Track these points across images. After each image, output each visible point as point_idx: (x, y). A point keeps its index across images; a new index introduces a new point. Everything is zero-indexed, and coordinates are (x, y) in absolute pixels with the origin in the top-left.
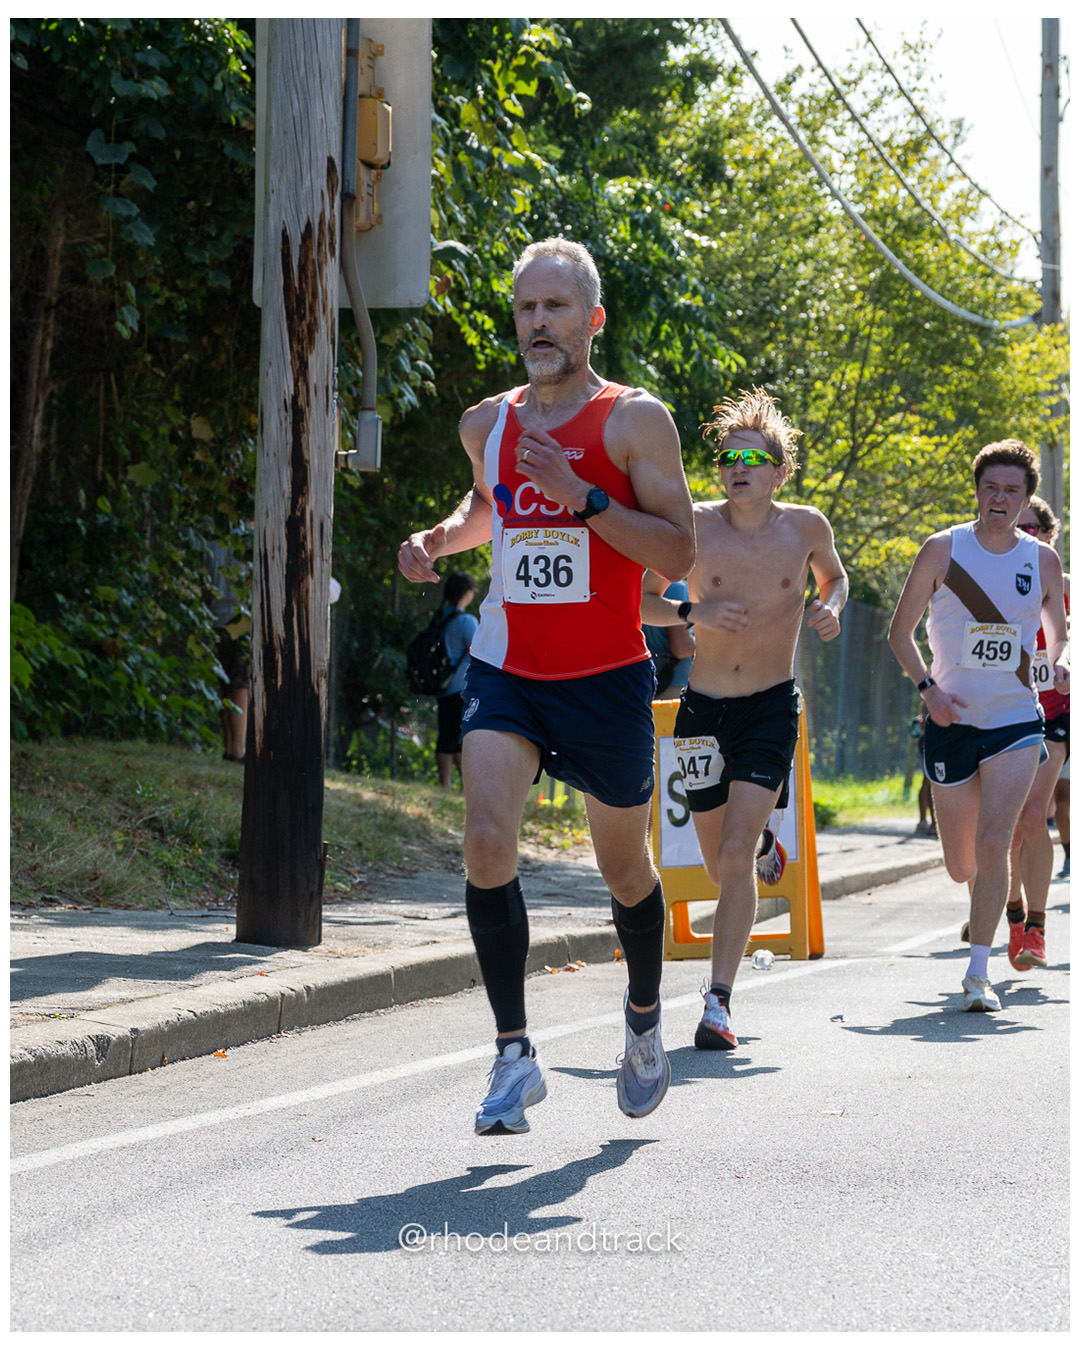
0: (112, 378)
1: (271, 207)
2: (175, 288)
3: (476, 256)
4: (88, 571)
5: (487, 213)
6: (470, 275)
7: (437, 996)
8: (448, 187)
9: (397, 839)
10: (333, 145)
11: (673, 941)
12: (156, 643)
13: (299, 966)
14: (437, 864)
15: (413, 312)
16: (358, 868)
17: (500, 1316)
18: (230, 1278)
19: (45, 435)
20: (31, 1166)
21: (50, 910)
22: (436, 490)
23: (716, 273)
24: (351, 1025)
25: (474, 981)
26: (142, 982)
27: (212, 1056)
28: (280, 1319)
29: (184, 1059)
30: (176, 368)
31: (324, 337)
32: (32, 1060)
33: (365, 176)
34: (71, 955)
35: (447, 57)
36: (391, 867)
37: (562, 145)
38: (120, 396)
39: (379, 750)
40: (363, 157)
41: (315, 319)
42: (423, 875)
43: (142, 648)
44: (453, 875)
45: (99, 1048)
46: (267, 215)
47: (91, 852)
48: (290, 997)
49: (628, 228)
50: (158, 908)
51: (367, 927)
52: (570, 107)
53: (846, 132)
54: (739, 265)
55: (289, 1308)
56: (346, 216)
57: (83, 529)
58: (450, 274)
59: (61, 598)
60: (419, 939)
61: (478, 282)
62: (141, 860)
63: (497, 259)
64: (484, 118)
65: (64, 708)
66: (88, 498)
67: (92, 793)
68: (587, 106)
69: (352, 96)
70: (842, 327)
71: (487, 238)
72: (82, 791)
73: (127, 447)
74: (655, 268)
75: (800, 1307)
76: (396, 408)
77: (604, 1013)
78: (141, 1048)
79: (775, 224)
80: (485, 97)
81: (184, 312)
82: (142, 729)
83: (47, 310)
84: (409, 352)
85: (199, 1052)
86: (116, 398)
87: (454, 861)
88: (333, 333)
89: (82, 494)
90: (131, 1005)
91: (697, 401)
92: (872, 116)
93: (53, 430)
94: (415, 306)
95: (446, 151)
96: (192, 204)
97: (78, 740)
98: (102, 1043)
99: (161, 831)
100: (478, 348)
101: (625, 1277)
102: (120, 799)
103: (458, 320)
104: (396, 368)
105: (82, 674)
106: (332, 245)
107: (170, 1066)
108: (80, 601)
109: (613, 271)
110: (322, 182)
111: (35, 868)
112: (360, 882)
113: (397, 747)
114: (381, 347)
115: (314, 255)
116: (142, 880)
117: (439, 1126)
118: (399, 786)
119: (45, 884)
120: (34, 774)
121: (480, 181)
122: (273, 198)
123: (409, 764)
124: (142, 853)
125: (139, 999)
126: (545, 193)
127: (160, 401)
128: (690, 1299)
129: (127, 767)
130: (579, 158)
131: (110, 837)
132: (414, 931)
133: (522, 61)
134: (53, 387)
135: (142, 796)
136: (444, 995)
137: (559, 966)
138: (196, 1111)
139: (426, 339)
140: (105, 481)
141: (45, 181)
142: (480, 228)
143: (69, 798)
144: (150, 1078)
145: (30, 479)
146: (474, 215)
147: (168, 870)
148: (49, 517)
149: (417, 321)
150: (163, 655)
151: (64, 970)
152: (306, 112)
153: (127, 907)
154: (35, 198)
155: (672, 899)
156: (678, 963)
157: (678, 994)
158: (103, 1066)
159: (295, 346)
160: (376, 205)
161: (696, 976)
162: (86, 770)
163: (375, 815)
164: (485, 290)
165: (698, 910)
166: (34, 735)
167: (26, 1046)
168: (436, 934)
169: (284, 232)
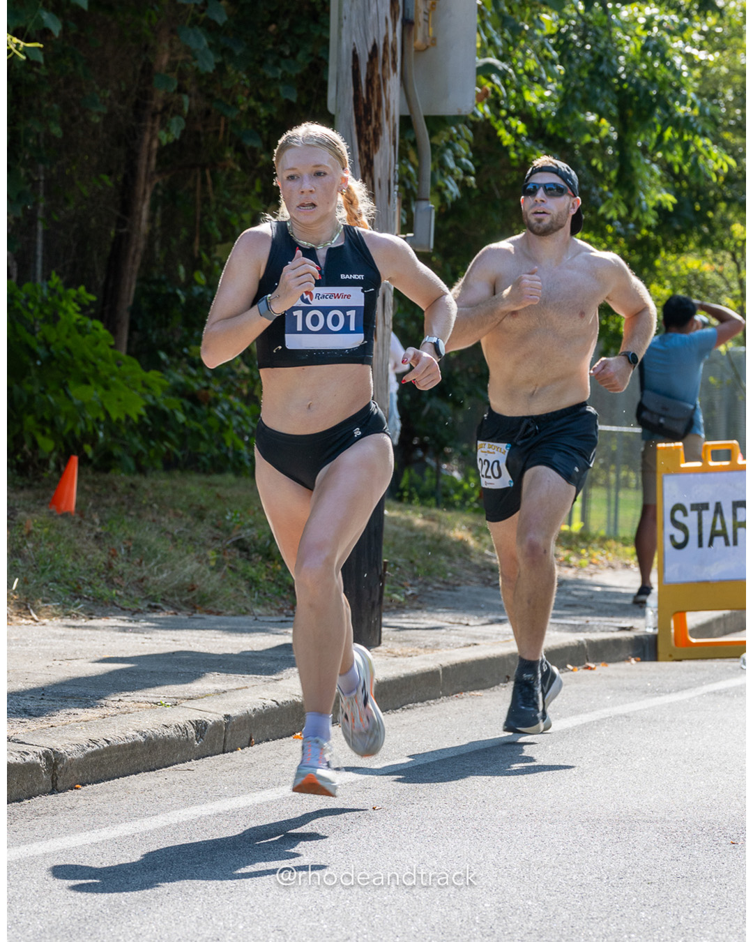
0: (208, 172)
1: (344, 31)
2: (259, 98)
3: (511, 71)
4: (186, 333)
5: (520, 35)
6: (506, 87)
7: (478, 689)
8: (489, 14)
9: (443, 558)
11: (674, 645)
12: (241, 393)
14: (476, 579)
15: (459, 118)
16: (410, 582)
18: (311, 924)
19: (151, 220)
20: (143, 829)
21: (155, 616)
24: (406, 713)
25: (508, 677)
26: (232, 676)
27: (291, 738)
29: (268, 740)
30: (260, 164)
31: (387, 139)
32: (143, 740)
33: (422, 5)
34: (173, 653)
36: (438, 581)
38: (214, 187)
39: (427, 483)
41: (380, 125)
42: (464, 588)
43: (231, 398)
45: (198, 731)
46: (340, 36)
47: (188, 567)
50: (244, 614)
51: (419, 631)
56: (406, 37)
57: (183, 299)
58: (488, 86)
59: (163, 356)
60: (463, 641)
61: (513, 93)
62: (231, 575)
63: (529, 74)
65: (166, 447)
66: (187, 273)
67: (189, 518)
71: (519, 54)
72: (181, 516)
73: (220, 230)
76: (443, 197)
78: (232, 731)
81: (265, 118)
82: (229, 466)
83: (154, 115)
84: (454, 151)
85: (280, 735)
86: (210, 188)
87: (490, 577)
88: (394, 136)
89: (182, 270)
90: (224, 695)
91: (694, 194)
93: (158, 215)
94: (463, 113)
96: (272, 28)
97: (177, 473)
98: (200, 727)
99: (246, 550)
100: (513, 149)
101: (641, 927)
102: (213, 524)
103: (496, 125)
104: (443, 164)
105: (181, 417)
106: (394, 63)
107: (256, 746)
108: (180, 358)
110: (386, 10)
111: (142, 580)
112: (412, 594)
113: (441, 481)
114: (433, 146)
115: (379, 71)
116: (231, 590)
117: (481, 798)
118: (442, 513)
119: (151, 593)
120: (141, 502)
121: (514, 9)
122: (345, 23)
123: (451, 495)
124: (230, 568)
125: (231, 690)
126: (569, 20)
127: (246, 192)
129: (218, 496)
131: (205, 555)
132: (458, 635)
134: (158, 180)
135: (231, 521)
136: (483, 688)
137: (579, 665)
138: (279, 784)
139: (467, 140)
140: (200, 259)
141: (153, 8)
142: (515, 47)
143: (170, 522)
144: (240, 757)
145: (138, 257)
146: (509, 37)
147: (253, 583)
148: (154, 287)
149: (461, 126)
150: (247, 404)
151: (168, 666)
153: (219, 614)
154: (145, 22)
155: (674, 610)
156: (678, 663)
157: (679, 689)
158: (201, 746)
159: (363, 147)
160: (431, 29)
161: (693, 674)
162: (184, 499)
163: (424, 538)
164: (518, 100)
165: (694, 619)
166: (141, 470)
167: (137, 728)
168: (476, 637)
169: (354, 52)
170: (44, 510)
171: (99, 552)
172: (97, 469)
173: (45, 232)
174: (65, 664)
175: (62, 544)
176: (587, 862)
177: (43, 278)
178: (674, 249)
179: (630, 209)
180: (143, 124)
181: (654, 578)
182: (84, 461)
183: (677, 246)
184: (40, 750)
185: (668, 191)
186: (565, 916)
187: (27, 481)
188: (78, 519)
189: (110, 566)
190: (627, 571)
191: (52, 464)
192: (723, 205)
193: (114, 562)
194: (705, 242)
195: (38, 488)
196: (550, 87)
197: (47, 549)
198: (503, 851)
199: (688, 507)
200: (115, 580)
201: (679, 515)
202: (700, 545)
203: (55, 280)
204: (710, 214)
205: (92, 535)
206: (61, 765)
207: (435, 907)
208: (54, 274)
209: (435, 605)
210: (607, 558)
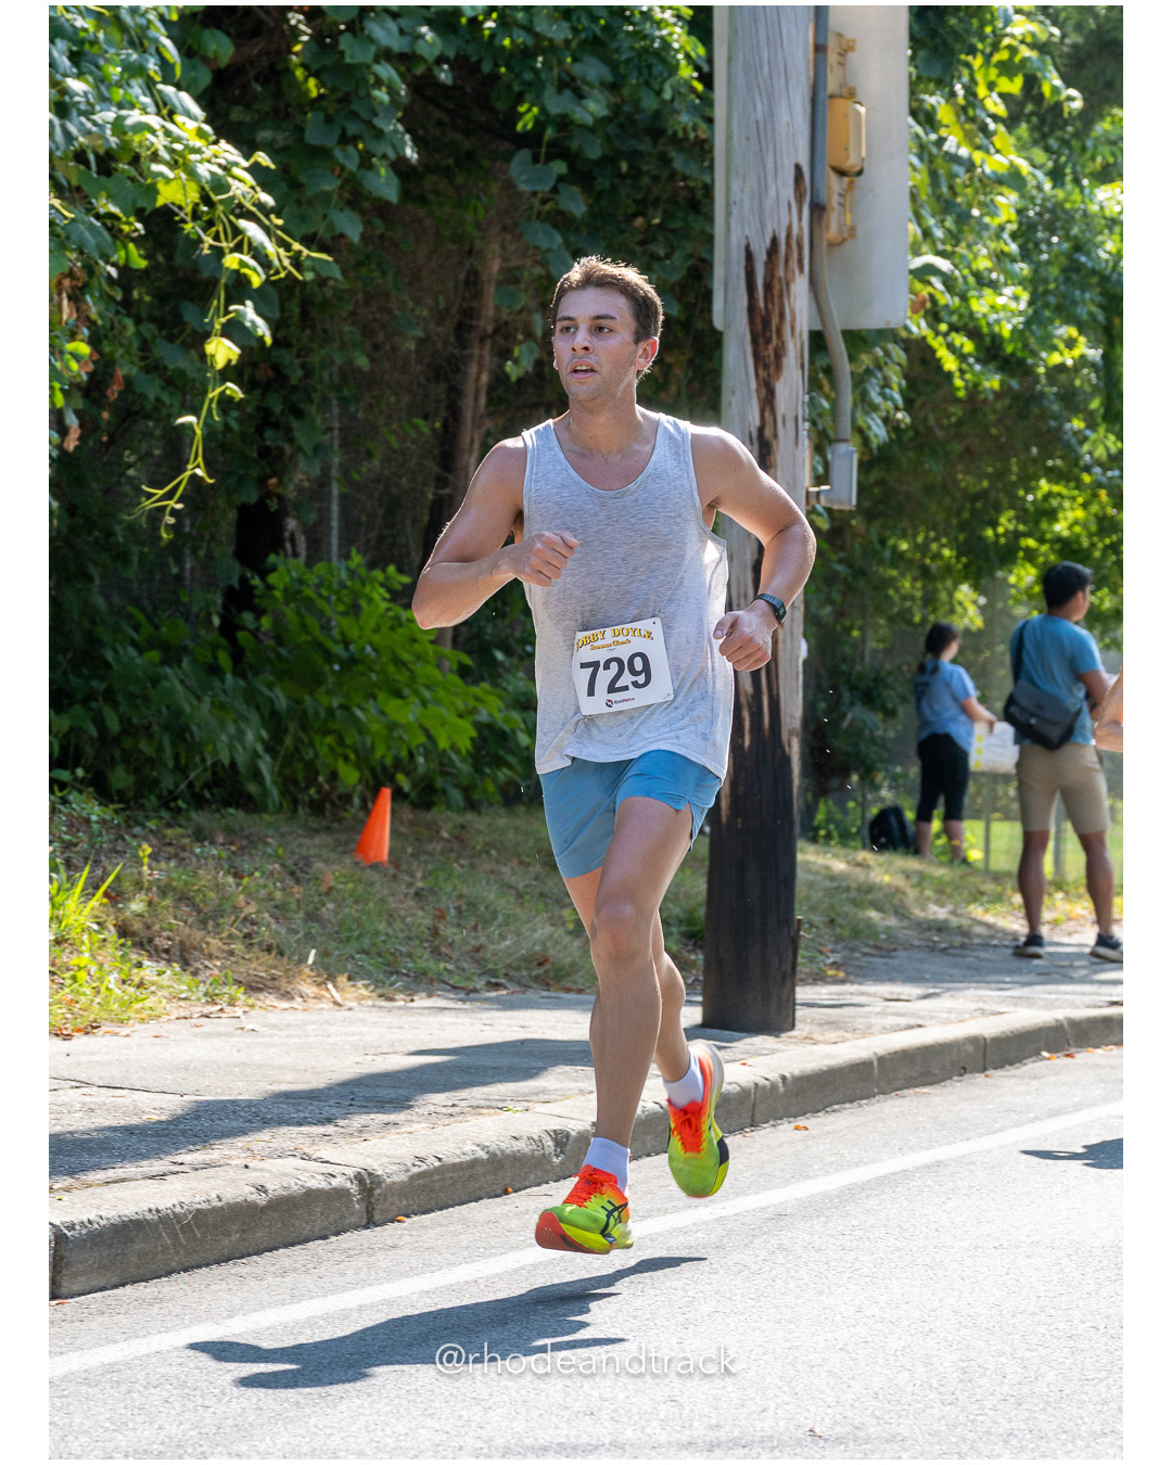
1: (733, 220)
3: (955, 271)
5: (967, 223)
7: (924, 1085)
8: (924, 197)
9: (874, 914)
10: (800, 151)
13: (773, 1051)
15: (884, 334)
16: (831, 947)
20: (488, 1273)
21: (495, 994)
22: (910, 532)
24: (831, 1118)
25: (964, 1069)
29: (649, 1155)
31: (793, 363)
32: (485, 1156)
33: (835, 184)
34: (523, 1042)
35: (922, 53)
36: (867, 945)
37: (1047, 149)
39: (849, 819)
40: (835, 164)
41: (782, 342)
42: (902, 954)
44: (935, 954)
45: (558, 1143)
46: (728, 229)
47: (539, 932)
48: (764, 1087)
52: (1057, 107)
56: (815, 227)
58: (925, 292)
59: (500, 656)
60: (903, 1022)
61: (957, 301)
63: (977, 275)
64: (963, 118)
65: (503, 774)
67: (538, 868)
68: (1078, 104)
69: (822, 96)
71: (966, 251)
72: (528, 865)
76: (866, 441)
80: (965, 98)
83: (482, 340)
84: (877, 380)
87: (937, 939)
88: (802, 357)
95: (921, 159)
96: (639, 221)
97: (521, 809)
98: (561, 1138)
100: (957, 374)
103: (933, 343)
104: (867, 399)
105: (525, 738)
106: (800, 261)
110: (788, 192)
111: (478, 949)
112: (835, 963)
115: (781, 272)
117: (933, 1226)
119: (490, 966)
120: (474, 848)
121: (958, 189)
122: (735, 210)
126: (1033, 203)
130: (1069, 164)
131: (560, 916)
132: (895, 1014)
133: (1003, 55)
134: (489, 424)
136: (931, 1084)
137: (1057, 1051)
138: (666, 1211)
139: (899, 364)
141: (478, 198)
142: (959, 241)
143: (514, 873)
146: (952, 227)
149: (888, 344)
151: (516, 1060)
152: (771, 115)
153: (580, 991)
154: (469, 218)
158: (562, 1163)
159: (760, 372)
160: (848, 216)
162: (531, 842)
163: (848, 889)
164: (964, 310)
166: (472, 806)
167: (477, 1141)
168: (920, 1017)
169: (747, 247)
170: (348, 860)
171: (421, 913)
172: (414, 806)
173: (343, 497)
174: (380, 1059)
175: (371, 904)
177: (340, 556)
180: (467, 352)
182: (398, 794)
184: (351, 1172)
187: (324, 823)
188: (392, 871)
189: (435, 932)
191: (357, 801)
193: (441, 927)
195: (338, 831)
196: (1006, 291)
197: (350, 910)
200: (443, 949)
203: (357, 559)
205: (412, 891)
206: (378, 1191)
207: (878, 1370)
208: (354, 551)
209: (863, 974)
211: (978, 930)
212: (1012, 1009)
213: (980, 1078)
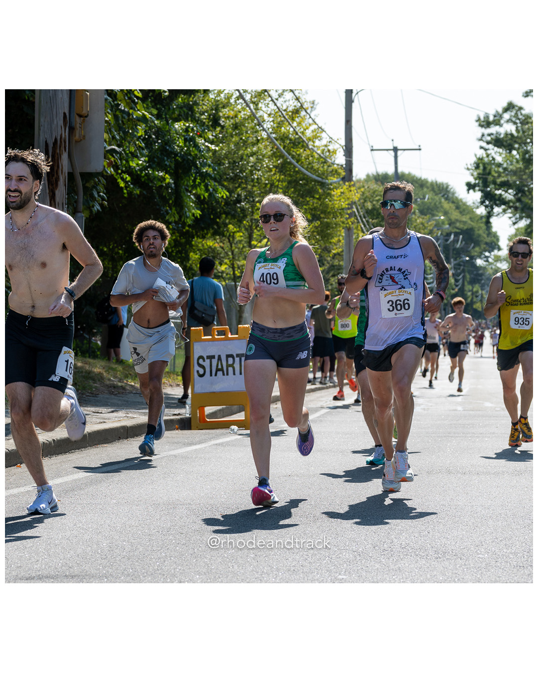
1: (41, 131)
3: (123, 152)
5: (127, 135)
6: (121, 160)
7: (105, 444)
8: (112, 124)
9: (91, 381)
10: (66, 108)
11: (198, 422)
14: (106, 392)
15: (97, 174)
17: (126, 569)
18: (20, 554)
22: (107, 244)
23: (218, 160)
24: (71, 455)
25: (120, 438)
27: (15, 466)
28: (39, 571)
31: (62, 183)
33: (78, 120)
36: (88, 392)
37: (157, 109)
39: (84, 346)
40: (78, 113)
41: (58, 176)
42: (101, 396)
44: (113, 396)
46: (39, 135)
48: (47, 443)
49: (183, 141)
52: (160, 93)
53: (269, 106)
54: (226, 158)
55: (43, 566)
56: (71, 136)
58: (112, 159)
60: (99, 421)
61: (124, 162)
63: (131, 153)
64: (126, 98)
68: (166, 93)
70: (267, 182)
71: (128, 144)
74: (193, 158)
75: (244, 566)
76: (91, 211)
77: (171, 450)
79: (241, 141)
84: (97, 190)
87: (113, 390)
88: (65, 181)
91: (210, 210)
92: (279, 99)
94: (98, 171)
95: (111, 110)
100: (124, 188)
103: (116, 177)
104: (92, 196)
106: (65, 147)
109: (177, 158)
110: (61, 122)
113: (91, 345)
114: (85, 188)
115: (58, 151)
117: (104, 494)
118: (91, 361)
121: (125, 122)
122: (42, 128)
123: (96, 352)
126: (150, 128)
128: (201, 562)
130: (164, 114)
132: (96, 418)
136: (108, 443)
139: (103, 184)
142: (125, 141)
146: (123, 136)
149: (100, 177)
152: (55, 95)
155: (199, 405)
156: (200, 431)
157: (200, 442)
159: (50, 187)
160: (83, 132)
161: (207, 436)
163: (82, 372)
164: (126, 165)
165: (208, 410)
168: (105, 419)
169: (46, 142)
176: (153, 524)
178: (201, 237)
179: (180, 217)
181: (190, 391)
183: (203, 235)
185: (198, 209)
186: (141, 549)
190: (178, 388)
192: (224, 216)
194: (216, 233)
196: (141, 159)
198: (113, 519)
199: (205, 358)
201: (201, 361)
202: (211, 375)
204: (218, 220)
207: (80, 546)
209: (87, 404)
210: (169, 382)
211: (128, 388)
212: (139, 416)
213: (125, 441)
